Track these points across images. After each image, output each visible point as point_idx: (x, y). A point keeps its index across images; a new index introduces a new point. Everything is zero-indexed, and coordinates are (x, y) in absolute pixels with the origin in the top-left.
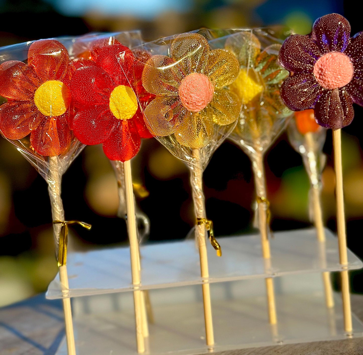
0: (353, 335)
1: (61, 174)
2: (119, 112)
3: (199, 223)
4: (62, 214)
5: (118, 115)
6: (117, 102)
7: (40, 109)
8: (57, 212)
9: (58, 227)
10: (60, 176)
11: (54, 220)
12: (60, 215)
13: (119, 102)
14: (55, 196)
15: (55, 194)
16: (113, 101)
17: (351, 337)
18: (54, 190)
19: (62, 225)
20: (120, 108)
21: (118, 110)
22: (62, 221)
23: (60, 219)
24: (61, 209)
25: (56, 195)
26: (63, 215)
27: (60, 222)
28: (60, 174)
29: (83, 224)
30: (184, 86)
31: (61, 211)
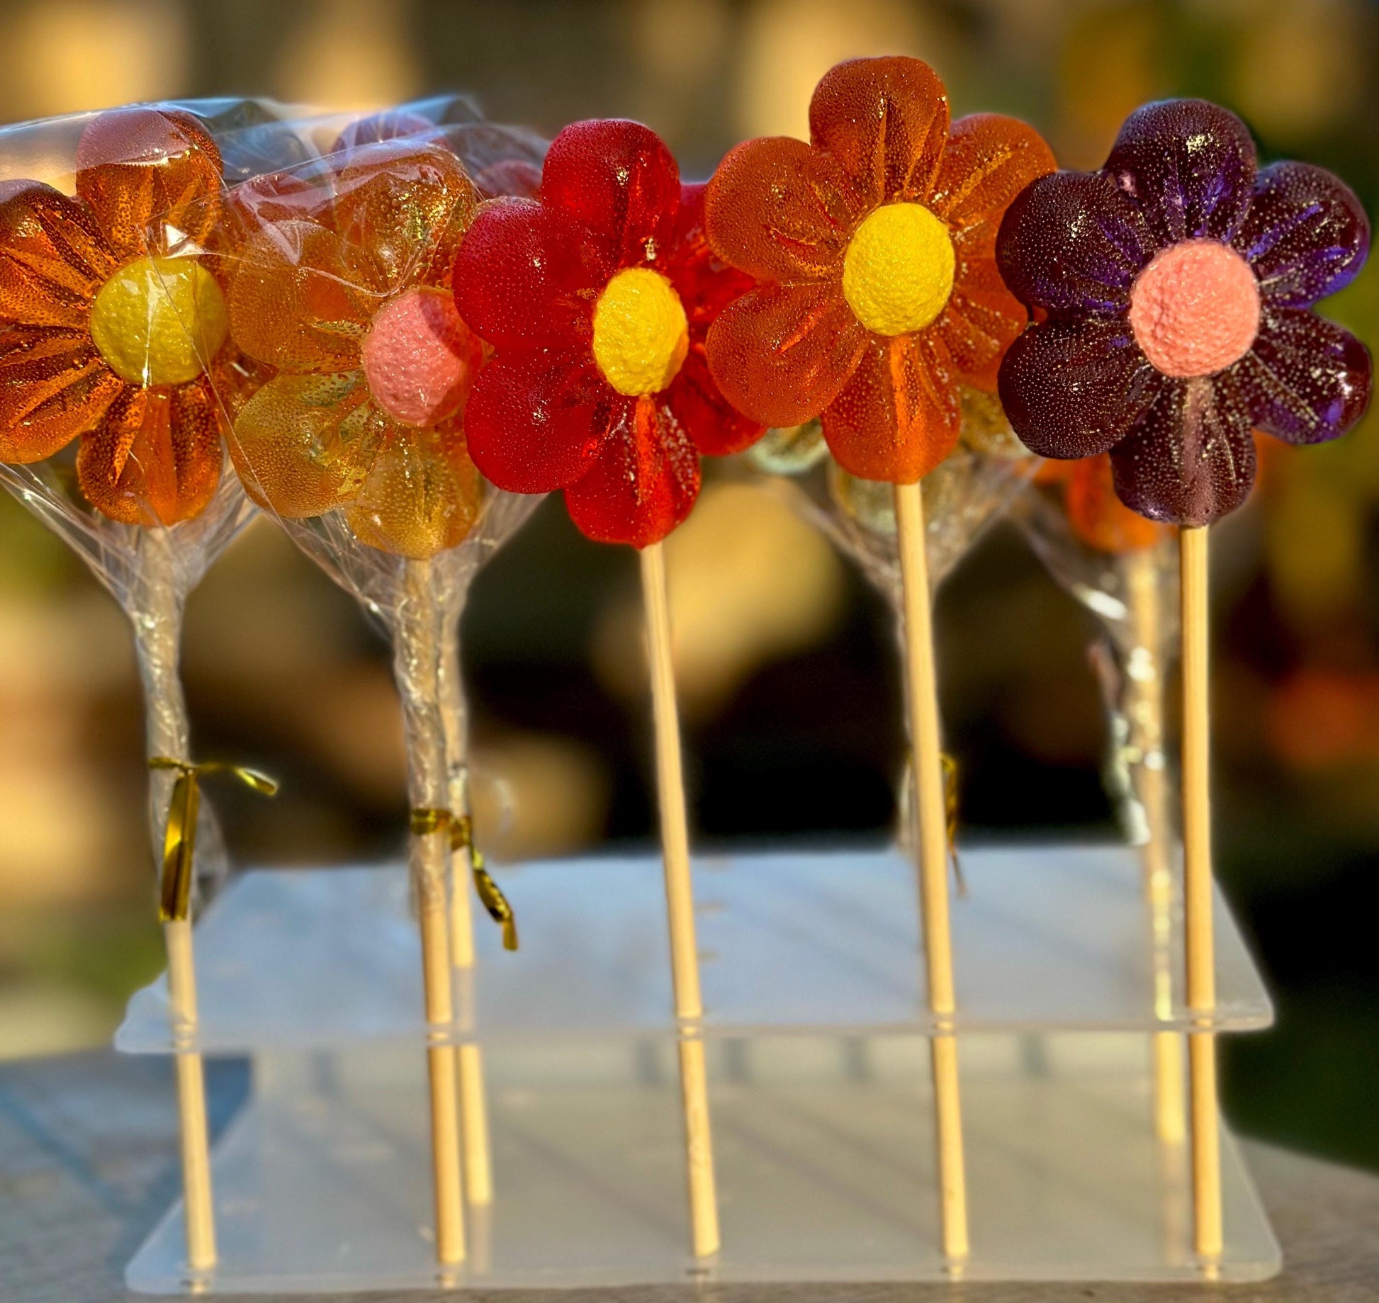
0: (1221, 1269)
1: (182, 592)
4: (180, 737)
7: (110, 357)
8: (162, 726)
9: (164, 783)
10: (177, 599)
11: (152, 755)
12: (173, 739)
14: (158, 671)
15: (157, 661)
17: (1212, 1275)
18: (155, 649)
19: (178, 774)
22: (178, 762)
23: (173, 751)
24: (176, 717)
25: (162, 667)
26: (184, 739)
27: (173, 766)
28: (178, 592)
29: (249, 776)
31: (178, 726)
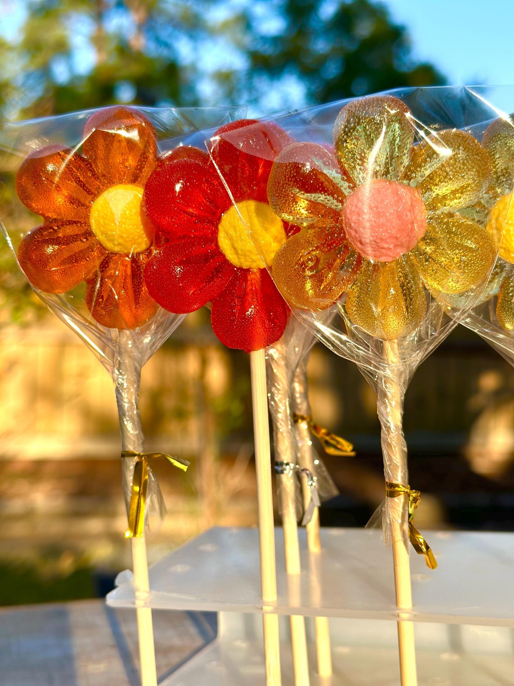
2: (237, 253)
3: (393, 494)
4: (139, 440)
5: (235, 258)
6: (232, 232)
7: (100, 237)
8: (129, 434)
12: (134, 441)
13: (235, 231)
15: (127, 401)
16: (225, 231)
19: (136, 459)
20: (239, 245)
21: (235, 249)
22: (137, 453)
23: (135, 448)
24: (136, 430)
25: (128, 403)
27: (134, 455)
29: (174, 461)
30: (352, 205)
31: (137, 435)
